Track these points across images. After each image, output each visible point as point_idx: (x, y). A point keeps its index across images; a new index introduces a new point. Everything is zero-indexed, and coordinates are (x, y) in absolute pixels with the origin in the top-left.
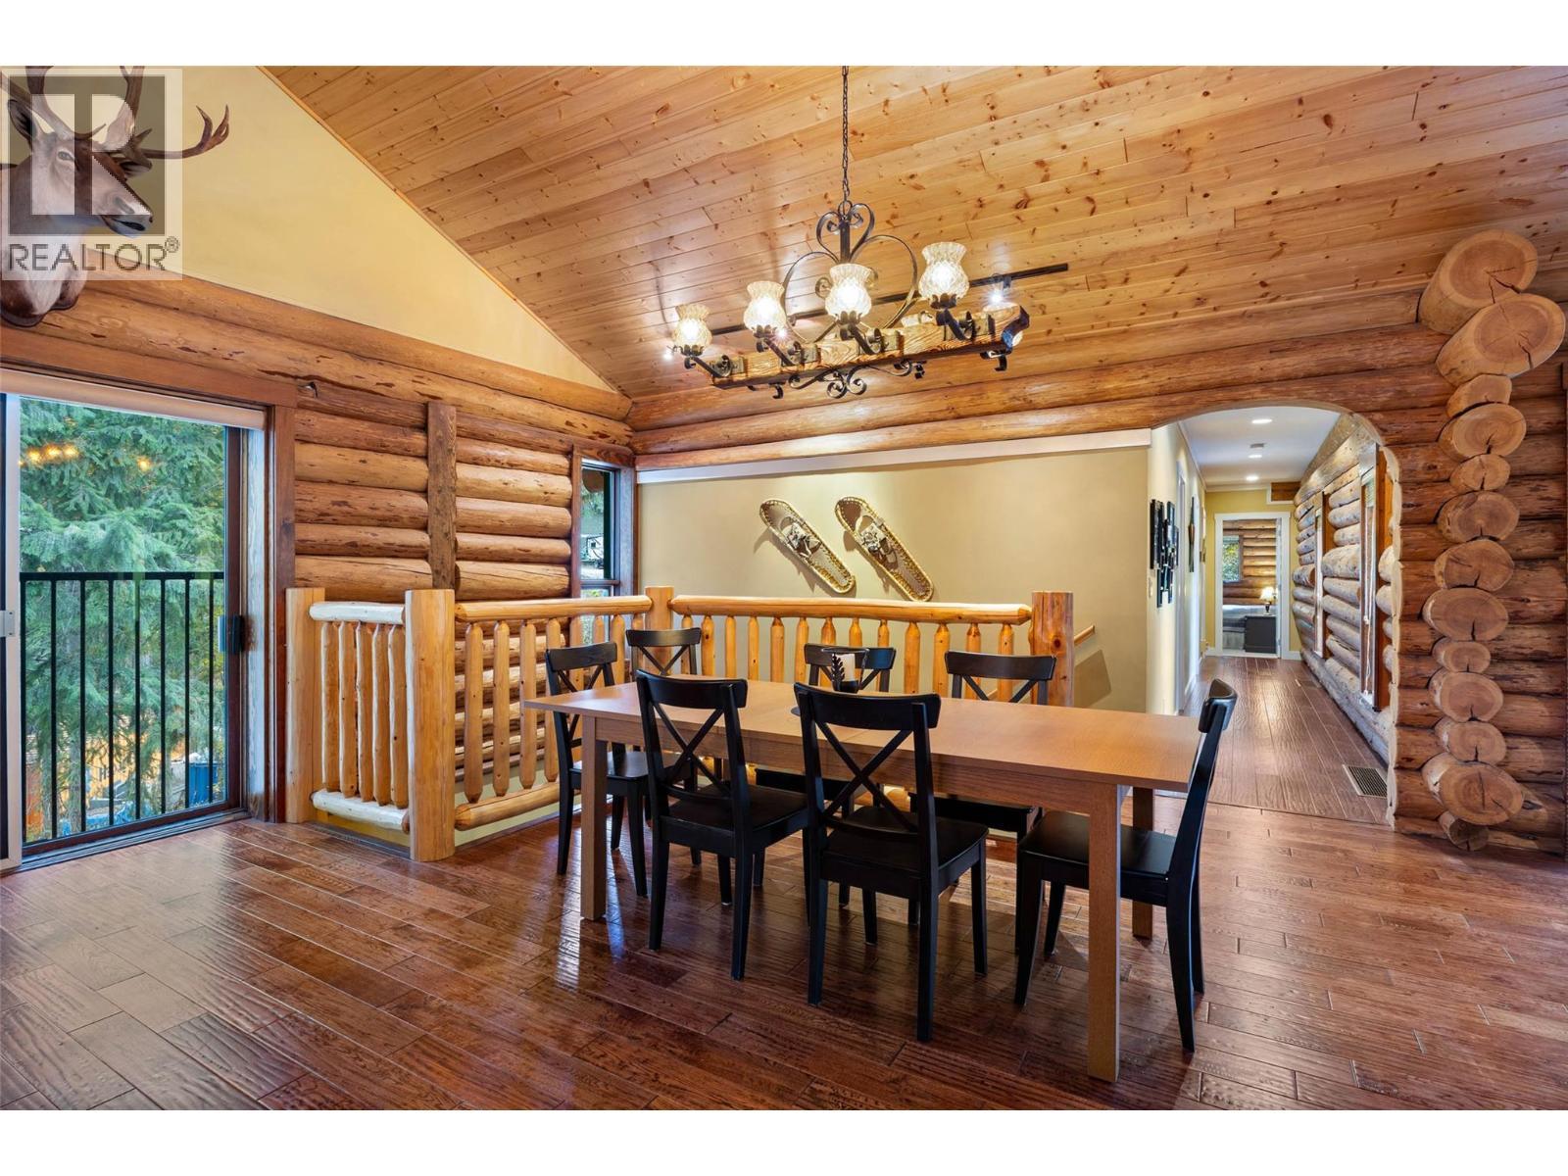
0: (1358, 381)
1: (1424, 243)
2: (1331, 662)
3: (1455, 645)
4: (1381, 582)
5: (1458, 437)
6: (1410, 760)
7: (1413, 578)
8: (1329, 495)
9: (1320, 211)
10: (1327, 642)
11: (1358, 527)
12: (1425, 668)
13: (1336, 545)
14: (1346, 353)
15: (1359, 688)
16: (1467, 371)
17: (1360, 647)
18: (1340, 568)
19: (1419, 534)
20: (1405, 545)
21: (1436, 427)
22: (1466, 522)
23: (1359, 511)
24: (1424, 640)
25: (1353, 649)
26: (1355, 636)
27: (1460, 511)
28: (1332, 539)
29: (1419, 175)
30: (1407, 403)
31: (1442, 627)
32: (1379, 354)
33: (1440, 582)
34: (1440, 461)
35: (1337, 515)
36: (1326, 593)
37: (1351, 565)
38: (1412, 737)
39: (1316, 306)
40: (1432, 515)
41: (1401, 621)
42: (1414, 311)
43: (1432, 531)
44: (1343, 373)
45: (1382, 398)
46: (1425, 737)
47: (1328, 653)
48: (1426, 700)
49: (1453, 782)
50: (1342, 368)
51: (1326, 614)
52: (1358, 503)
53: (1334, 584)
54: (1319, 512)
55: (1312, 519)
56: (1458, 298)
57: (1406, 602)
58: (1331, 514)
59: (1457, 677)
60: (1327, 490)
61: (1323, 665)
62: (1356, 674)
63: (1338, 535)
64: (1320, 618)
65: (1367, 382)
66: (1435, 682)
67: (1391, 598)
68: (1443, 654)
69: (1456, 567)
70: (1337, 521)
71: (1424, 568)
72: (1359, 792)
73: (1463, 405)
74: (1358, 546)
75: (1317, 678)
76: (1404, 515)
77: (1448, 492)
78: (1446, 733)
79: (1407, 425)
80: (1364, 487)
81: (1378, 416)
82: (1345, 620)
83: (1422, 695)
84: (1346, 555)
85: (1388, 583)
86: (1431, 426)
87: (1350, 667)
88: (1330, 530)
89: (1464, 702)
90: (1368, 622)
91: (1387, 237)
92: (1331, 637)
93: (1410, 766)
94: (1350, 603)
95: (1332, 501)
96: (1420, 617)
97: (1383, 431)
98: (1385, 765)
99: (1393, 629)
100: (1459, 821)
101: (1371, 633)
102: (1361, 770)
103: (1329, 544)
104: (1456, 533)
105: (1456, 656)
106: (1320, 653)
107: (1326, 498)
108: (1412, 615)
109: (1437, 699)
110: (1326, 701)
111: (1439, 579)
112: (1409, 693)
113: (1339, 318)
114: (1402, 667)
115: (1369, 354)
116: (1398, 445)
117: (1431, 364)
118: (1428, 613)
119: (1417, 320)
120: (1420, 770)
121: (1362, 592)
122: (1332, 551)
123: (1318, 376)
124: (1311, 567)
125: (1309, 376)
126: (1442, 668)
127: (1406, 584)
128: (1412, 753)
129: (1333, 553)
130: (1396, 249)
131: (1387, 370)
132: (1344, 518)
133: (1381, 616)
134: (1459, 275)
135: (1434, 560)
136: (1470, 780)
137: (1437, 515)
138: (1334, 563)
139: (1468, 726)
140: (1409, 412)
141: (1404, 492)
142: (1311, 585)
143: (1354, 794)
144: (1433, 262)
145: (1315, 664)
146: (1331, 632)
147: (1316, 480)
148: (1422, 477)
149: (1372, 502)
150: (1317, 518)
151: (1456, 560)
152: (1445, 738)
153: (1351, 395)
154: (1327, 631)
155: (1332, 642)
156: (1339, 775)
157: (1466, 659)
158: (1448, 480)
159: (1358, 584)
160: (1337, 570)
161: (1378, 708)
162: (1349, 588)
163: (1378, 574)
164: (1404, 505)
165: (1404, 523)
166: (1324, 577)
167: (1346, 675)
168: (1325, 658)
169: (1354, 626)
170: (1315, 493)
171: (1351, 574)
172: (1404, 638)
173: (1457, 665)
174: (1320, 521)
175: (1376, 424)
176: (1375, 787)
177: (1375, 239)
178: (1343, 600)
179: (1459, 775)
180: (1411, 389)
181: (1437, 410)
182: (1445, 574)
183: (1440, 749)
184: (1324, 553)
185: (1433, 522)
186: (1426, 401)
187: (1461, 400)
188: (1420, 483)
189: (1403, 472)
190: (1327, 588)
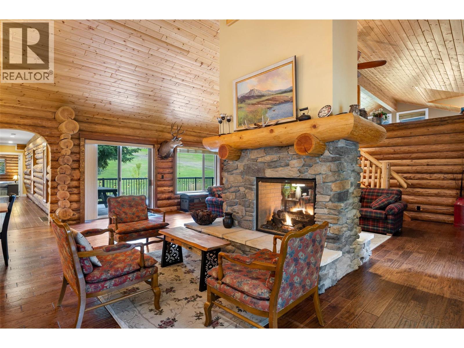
0: (42, 129)
1: (56, 104)
2: (36, 195)
3: (61, 185)
4: (47, 173)
5: (62, 144)
6: (53, 210)
7: (53, 172)
8: (35, 150)
9: (34, 91)
10: (35, 189)
11: (42, 160)
12: (56, 191)
13: (37, 164)
14: (39, 122)
15: (42, 199)
16: (64, 132)
17: (43, 189)
18: (38, 170)
19: (55, 163)
20: (52, 165)
21: (58, 141)
22: (63, 161)
23: (42, 156)
24: (56, 185)
25: (41, 190)
26: (42, 187)
27: (62, 159)
28: (36, 162)
29: (54, 92)
30: (52, 135)
31: (59, 182)
32: (47, 124)
33: (58, 173)
34: (59, 148)
35: (37, 156)
36: (34, 176)
37: (41, 169)
38: (53, 205)
39: (32, 109)
40: (57, 159)
41: (51, 181)
42: (54, 116)
43: (57, 162)
44: (39, 126)
45: (47, 134)
46: (56, 205)
47: (35, 192)
48: (56, 197)
49: (61, 212)
50: (38, 125)
51: (34, 182)
52: (42, 154)
53: (36, 174)
54: (32, 155)
55: (30, 156)
56: (62, 118)
57: (52, 177)
58: (36, 155)
59: (61, 192)
60: (34, 149)
61: (33, 196)
62: (42, 196)
63: (37, 161)
64: (32, 183)
65: (44, 130)
66: (57, 193)
67: (49, 177)
68: (59, 187)
69: (61, 170)
70: (37, 158)
71: (55, 170)
72: (42, 221)
73: (63, 138)
74: (42, 165)
75: (32, 200)
76: (51, 159)
77: (60, 155)
78: (59, 203)
79: (52, 140)
80: (44, 151)
81: (46, 137)
82: (39, 183)
83: (55, 197)
84: (39, 167)
85: (48, 173)
86: (57, 141)
87: (40, 195)
88: (35, 160)
89: (63, 196)
90: (44, 182)
91: (48, 100)
92: (35, 188)
93: (53, 212)
94: (41, 179)
95: (36, 152)
96: (55, 180)
97: (47, 141)
98: (47, 214)
99: (50, 183)
100: (62, 220)
101: (45, 185)
102: (43, 217)
103: (35, 163)
104: (61, 163)
105: (61, 188)
106: (32, 193)
107: (34, 151)
108: (53, 180)
109: (58, 197)
110: (34, 205)
111: (58, 172)
112: (53, 196)
113: (37, 114)
114: (51, 191)
115: (44, 123)
116: (50, 144)
117: (57, 128)
118: (56, 179)
119: (54, 118)
120: (55, 212)
121: (43, 176)
122: (36, 165)
123: (32, 126)
124: (30, 169)
125: (30, 125)
126: (59, 190)
127: (52, 173)
128: (53, 209)
129: (36, 166)
130: (51, 103)
131: (48, 128)
132: (39, 157)
133: (47, 181)
134: (62, 113)
135: (57, 168)
136: (64, 211)
137: (58, 159)
138: (36, 168)
139: (63, 201)
140: (53, 137)
141: (51, 154)
142: (30, 174)
143: (41, 222)
144: (58, 108)
145: (31, 196)
146: (36, 187)
147: (31, 146)
148: (55, 151)
149: (45, 154)
150: (31, 156)
151: (61, 169)
152: (59, 204)
153: (40, 132)
154: (34, 187)
155: (36, 189)
156: (38, 220)
157: (63, 188)
158: (60, 152)
159: (42, 174)
160: (37, 170)
161: (47, 202)
162: (40, 175)
163: (47, 171)
164: (52, 157)
165: (52, 161)
166: (34, 172)
167: (40, 197)
168: (34, 194)
169: (41, 184)
170: (31, 149)
171: (41, 171)
172: (52, 185)
173: (61, 189)
174: (32, 157)
175: (46, 139)
176: (46, 219)
177: (45, 100)
178: (39, 178)
179: (62, 211)
180: (53, 133)
181: (58, 138)
182: (59, 171)
183: (59, 207)
184: (34, 165)
185: (57, 161)
186: (56, 136)
187: (62, 137)
188: (55, 152)
189: (51, 150)
190: (34, 175)
